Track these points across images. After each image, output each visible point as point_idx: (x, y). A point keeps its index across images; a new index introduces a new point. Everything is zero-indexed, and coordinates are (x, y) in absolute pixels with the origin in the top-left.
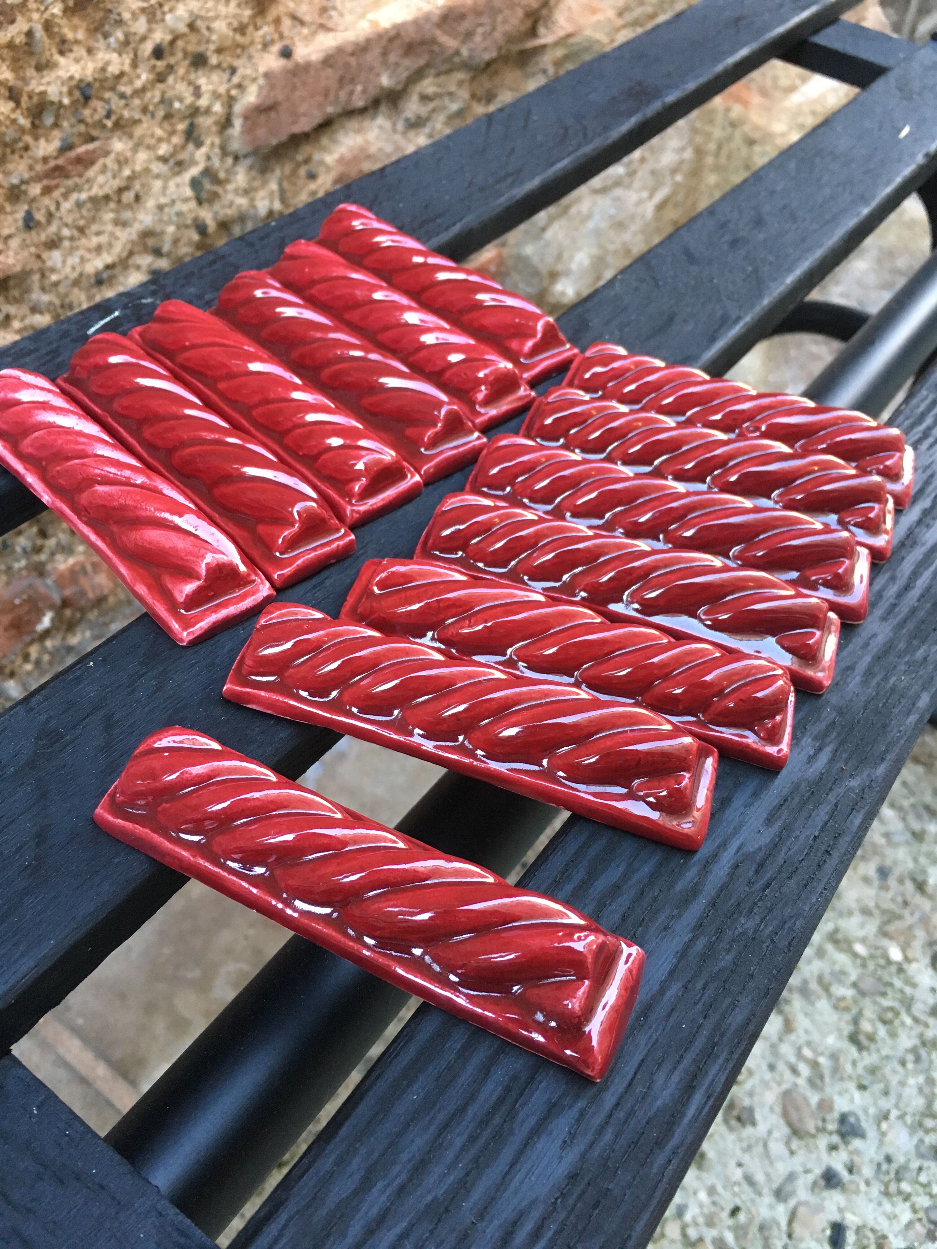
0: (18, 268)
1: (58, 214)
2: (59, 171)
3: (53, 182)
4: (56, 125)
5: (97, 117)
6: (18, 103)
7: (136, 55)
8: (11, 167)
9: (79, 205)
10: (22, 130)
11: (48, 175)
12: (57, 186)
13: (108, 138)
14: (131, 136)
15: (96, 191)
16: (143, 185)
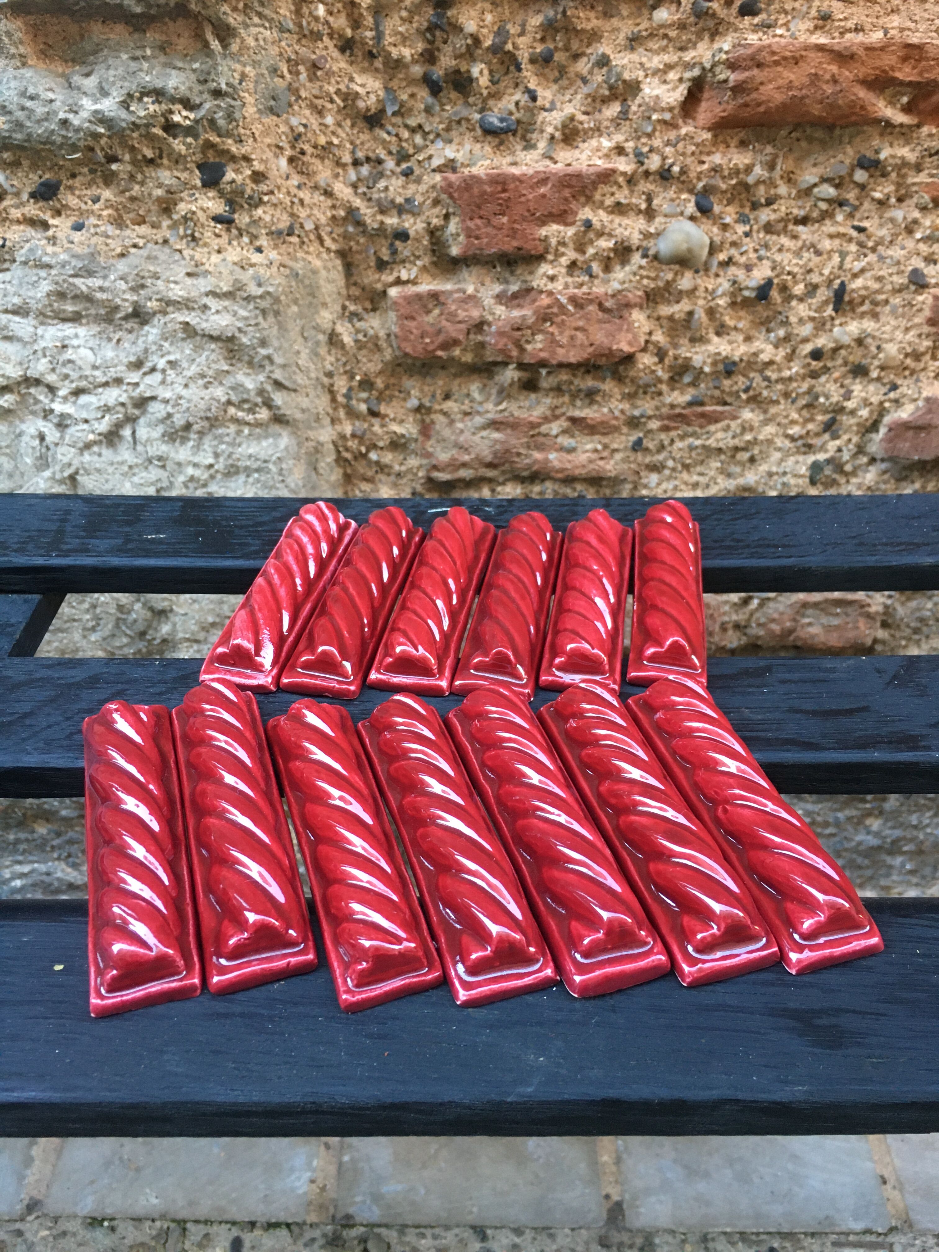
0: (613, 474)
1: (669, 449)
2: (682, 418)
3: (672, 424)
4: (694, 384)
5: (735, 388)
6: (661, 361)
7: (794, 351)
8: (639, 403)
9: (691, 448)
10: (660, 381)
11: (670, 417)
12: (676, 428)
13: (740, 407)
14: (765, 412)
15: (712, 442)
16: (761, 452)
